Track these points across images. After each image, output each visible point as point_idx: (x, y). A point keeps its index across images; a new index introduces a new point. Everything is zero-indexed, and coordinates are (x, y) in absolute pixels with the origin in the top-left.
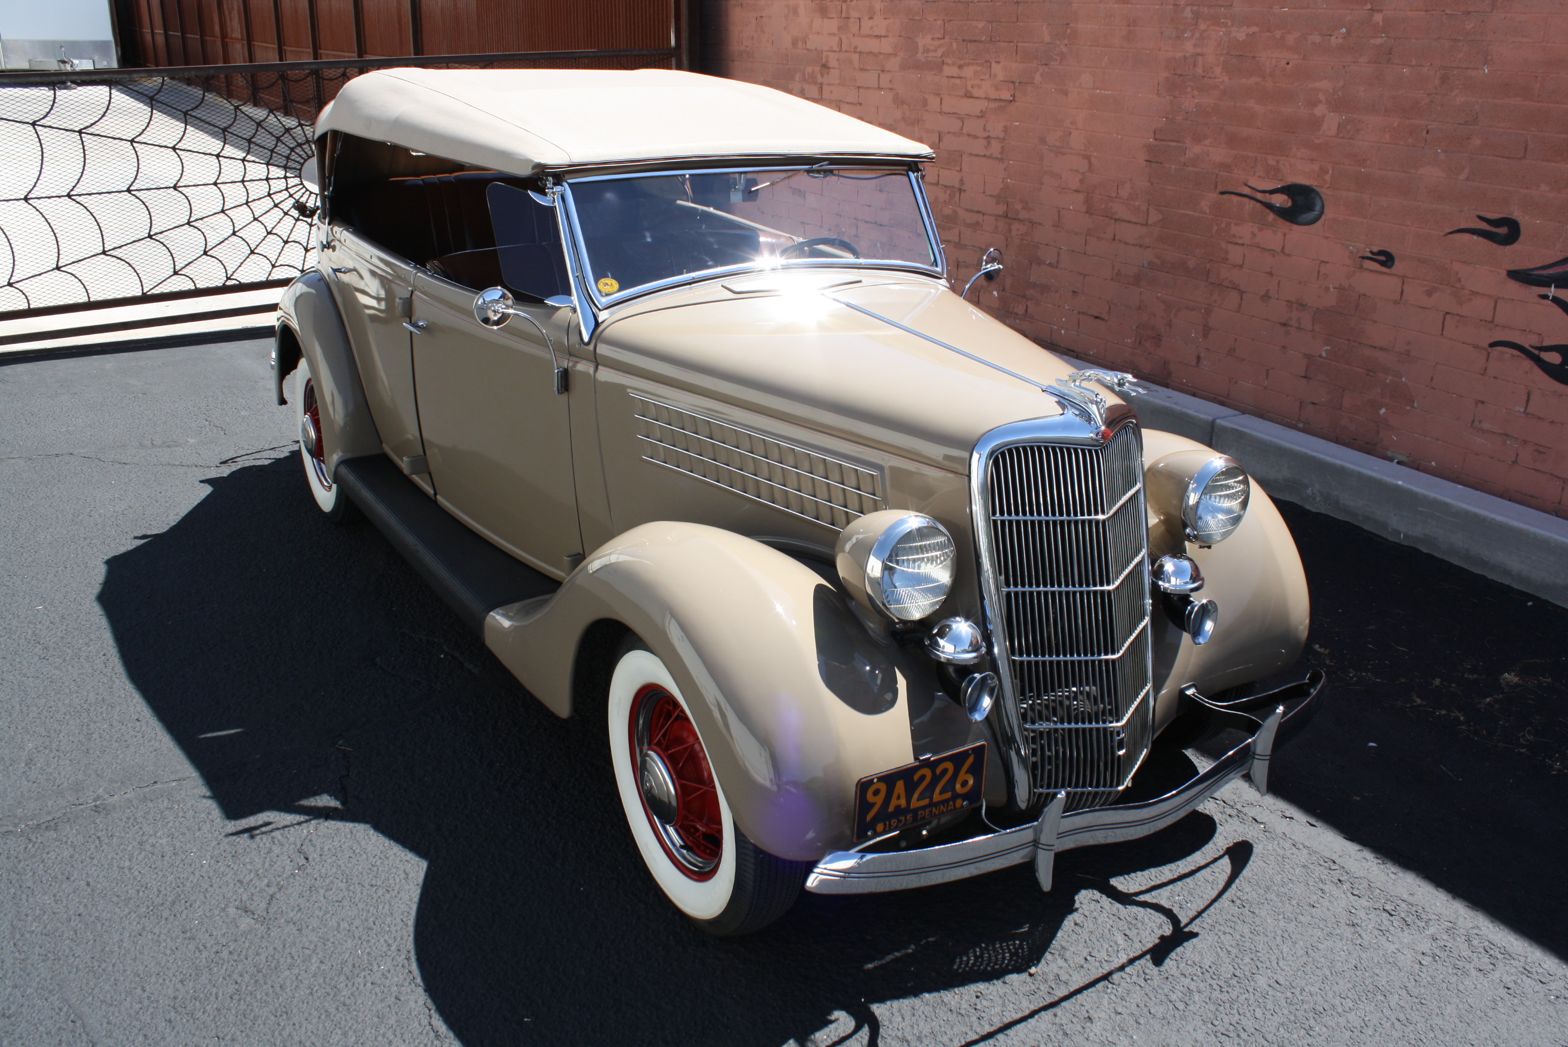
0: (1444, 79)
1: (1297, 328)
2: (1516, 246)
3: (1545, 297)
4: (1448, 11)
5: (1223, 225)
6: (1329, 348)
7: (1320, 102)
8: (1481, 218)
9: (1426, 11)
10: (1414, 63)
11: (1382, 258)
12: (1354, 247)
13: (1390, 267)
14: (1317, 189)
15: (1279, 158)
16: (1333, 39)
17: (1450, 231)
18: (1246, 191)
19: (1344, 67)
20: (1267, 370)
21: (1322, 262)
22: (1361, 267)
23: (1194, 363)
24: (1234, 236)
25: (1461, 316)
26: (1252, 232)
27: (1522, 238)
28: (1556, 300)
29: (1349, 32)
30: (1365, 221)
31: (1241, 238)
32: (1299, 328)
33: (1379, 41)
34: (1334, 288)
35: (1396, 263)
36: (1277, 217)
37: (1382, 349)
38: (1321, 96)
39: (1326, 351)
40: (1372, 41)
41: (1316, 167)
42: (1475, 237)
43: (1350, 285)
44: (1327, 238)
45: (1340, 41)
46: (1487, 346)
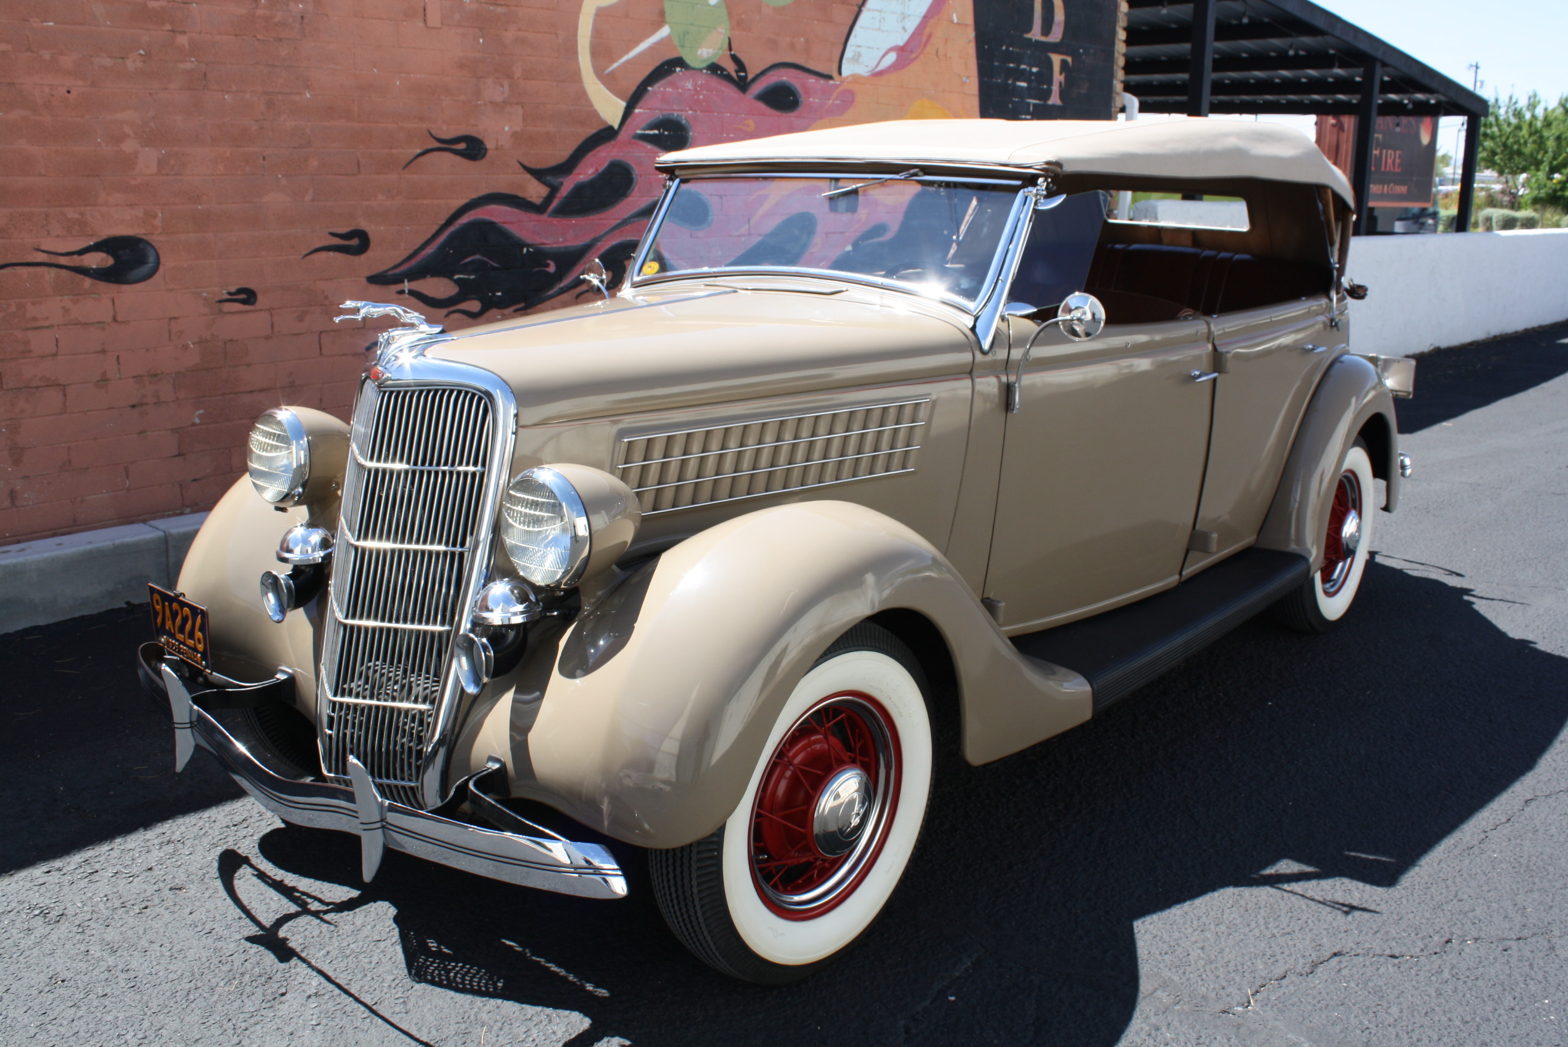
0: (270, 105)
1: (155, 403)
2: (369, 253)
3: (402, 292)
4: (259, 37)
5: (13, 309)
6: (201, 411)
7: (128, 136)
8: (333, 235)
9: (236, 35)
10: (234, 88)
11: (243, 296)
12: (207, 293)
13: (253, 303)
14: (145, 237)
15: (82, 209)
16: (129, 63)
17: (307, 252)
18: (41, 257)
19: (150, 94)
20: (126, 468)
21: (170, 319)
22: (221, 311)
23: (7, 503)
24: (35, 319)
25: (335, 331)
26: (63, 308)
27: (372, 245)
28: (412, 293)
29: (148, 57)
30: (214, 262)
31: (47, 318)
32: (158, 403)
33: (188, 66)
34: (194, 344)
35: (259, 297)
36: (96, 281)
37: (261, 390)
38: (127, 130)
39: (199, 416)
40: (181, 66)
41: (139, 212)
42: (332, 254)
43: (213, 335)
44: (170, 290)
45: (140, 65)
46: (364, 351)
